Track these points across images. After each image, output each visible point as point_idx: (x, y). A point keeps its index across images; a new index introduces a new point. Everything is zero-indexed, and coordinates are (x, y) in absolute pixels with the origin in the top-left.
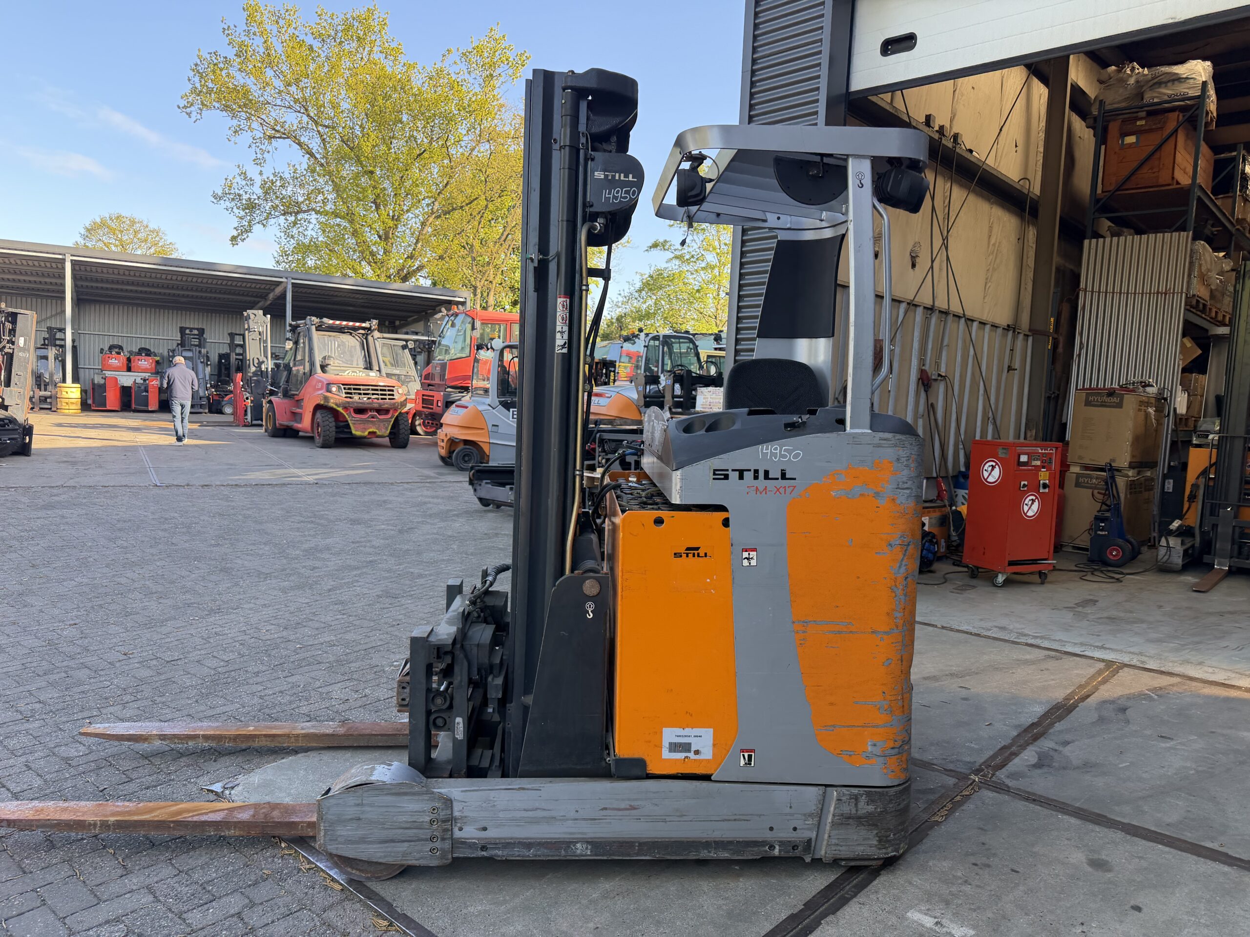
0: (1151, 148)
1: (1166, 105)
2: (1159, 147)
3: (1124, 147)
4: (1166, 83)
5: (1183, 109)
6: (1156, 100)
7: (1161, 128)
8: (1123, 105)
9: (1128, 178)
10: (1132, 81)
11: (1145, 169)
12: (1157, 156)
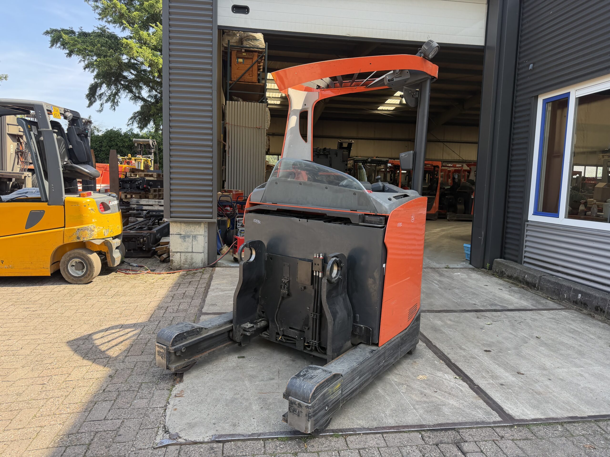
0: (249, 66)
1: (252, 49)
2: (252, 67)
3: (238, 63)
4: (251, 39)
5: (259, 52)
6: (248, 46)
7: (252, 58)
8: (235, 44)
9: (241, 77)
10: (238, 35)
11: (247, 74)
12: (251, 69)
